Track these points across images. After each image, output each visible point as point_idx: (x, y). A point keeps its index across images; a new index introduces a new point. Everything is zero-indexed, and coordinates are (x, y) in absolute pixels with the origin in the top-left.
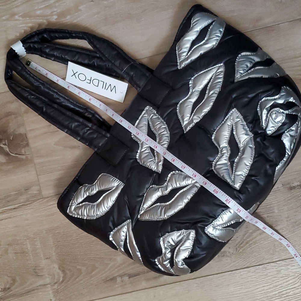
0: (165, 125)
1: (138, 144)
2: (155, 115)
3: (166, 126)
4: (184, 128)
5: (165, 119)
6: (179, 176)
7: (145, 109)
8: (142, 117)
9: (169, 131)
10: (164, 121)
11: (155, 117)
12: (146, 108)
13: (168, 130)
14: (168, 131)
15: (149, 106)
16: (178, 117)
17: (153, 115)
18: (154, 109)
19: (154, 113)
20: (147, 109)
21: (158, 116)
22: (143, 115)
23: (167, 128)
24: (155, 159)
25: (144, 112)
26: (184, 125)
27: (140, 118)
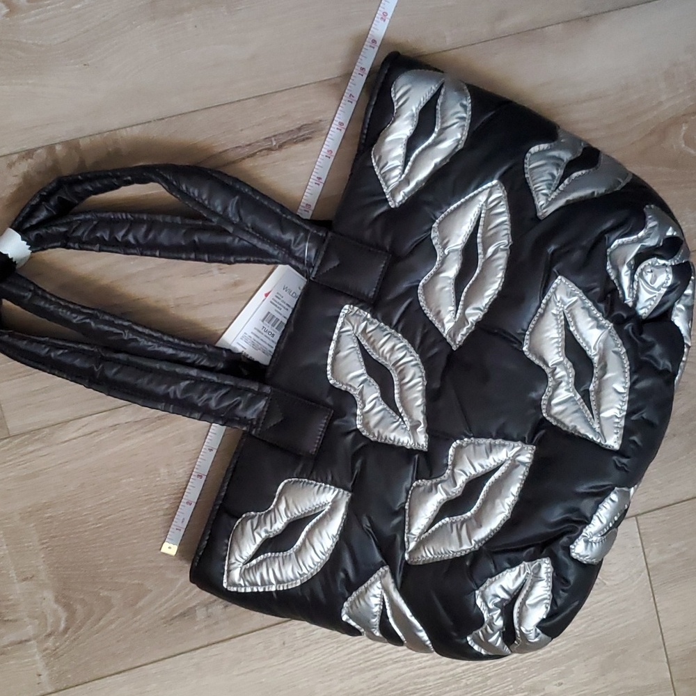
0: (402, 342)
1: (352, 396)
2: (372, 323)
3: (405, 342)
4: (449, 340)
5: (400, 327)
6: (474, 447)
7: (341, 314)
9: (417, 353)
10: (397, 330)
11: (371, 328)
12: (342, 311)
13: (412, 349)
15: (350, 304)
16: (428, 318)
17: (365, 322)
18: (365, 310)
19: (366, 319)
20: (346, 312)
21: (378, 323)
22: (341, 328)
23: (409, 346)
24: (404, 422)
25: (340, 321)
26: (446, 332)
27: (335, 336)
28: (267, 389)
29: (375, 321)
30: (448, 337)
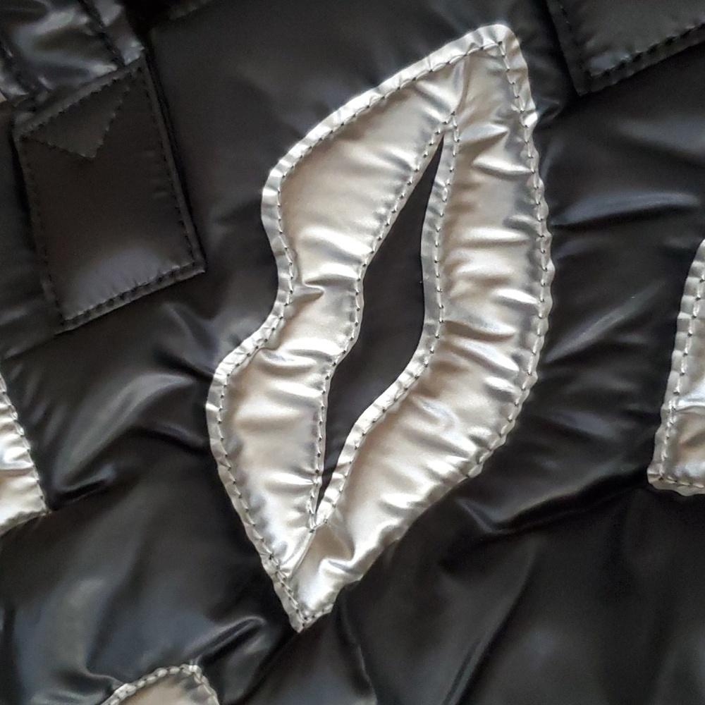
1: (275, 283)
2: (515, 149)
3: (542, 301)
4: (664, 433)
5: (576, 245)
7: (469, 37)
8: (412, 87)
9: (541, 366)
10: (556, 245)
12: (482, 30)
13: (537, 341)
14: (532, 361)
15: (518, 33)
16: (677, 306)
18: (536, 91)
19: (513, 120)
20: (488, 43)
21: (533, 167)
22: (431, 76)
23: (541, 325)
24: (321, 497)
25: (449, 53)
26: (683, 404)
27: (391, 83)
28: (132, 50)
29: (532, 152)
30: (672, 420)
